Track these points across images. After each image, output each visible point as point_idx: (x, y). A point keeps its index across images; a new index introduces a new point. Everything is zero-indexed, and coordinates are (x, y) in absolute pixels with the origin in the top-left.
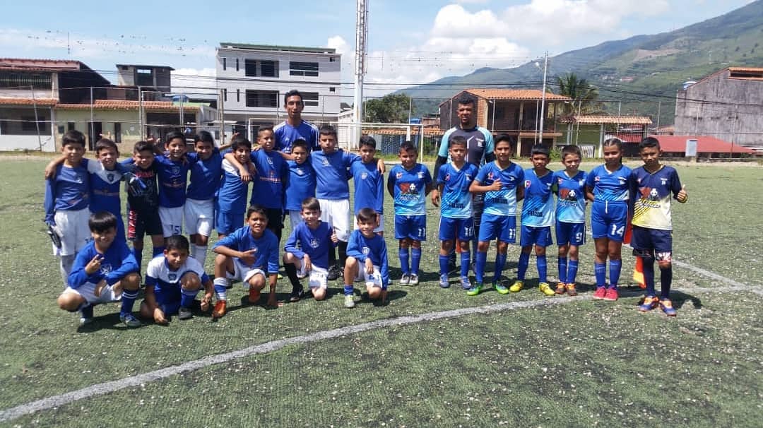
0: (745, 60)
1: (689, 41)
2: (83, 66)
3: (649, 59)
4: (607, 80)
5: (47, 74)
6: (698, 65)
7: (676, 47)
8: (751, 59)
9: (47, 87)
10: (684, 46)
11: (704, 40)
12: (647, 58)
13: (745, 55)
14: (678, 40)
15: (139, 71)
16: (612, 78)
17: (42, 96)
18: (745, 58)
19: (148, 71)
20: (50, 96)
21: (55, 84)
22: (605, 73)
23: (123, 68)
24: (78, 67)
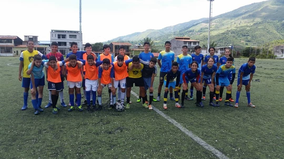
0: (237, 27)
1: (220, 20)
2: (18, 37)
3: (206, 26)
4: (192, 34)
5: (11, 40)
6: (222, 28)
7: (215, 22)
8: (238, 27)
9: (11, 42)
10: (218, 22)
11: (224, 20)
12: (205, 26)
13: (237, 25)
14: (216, 20)
15: (30, 37)
16: (193, 33)
17: (9, 44)
18: (237, 26)
19: (32, 37)
20: (12, 44)
21: (13, 41)
22: (190, 32)
23: (26, 36)
24: (17, 37)
